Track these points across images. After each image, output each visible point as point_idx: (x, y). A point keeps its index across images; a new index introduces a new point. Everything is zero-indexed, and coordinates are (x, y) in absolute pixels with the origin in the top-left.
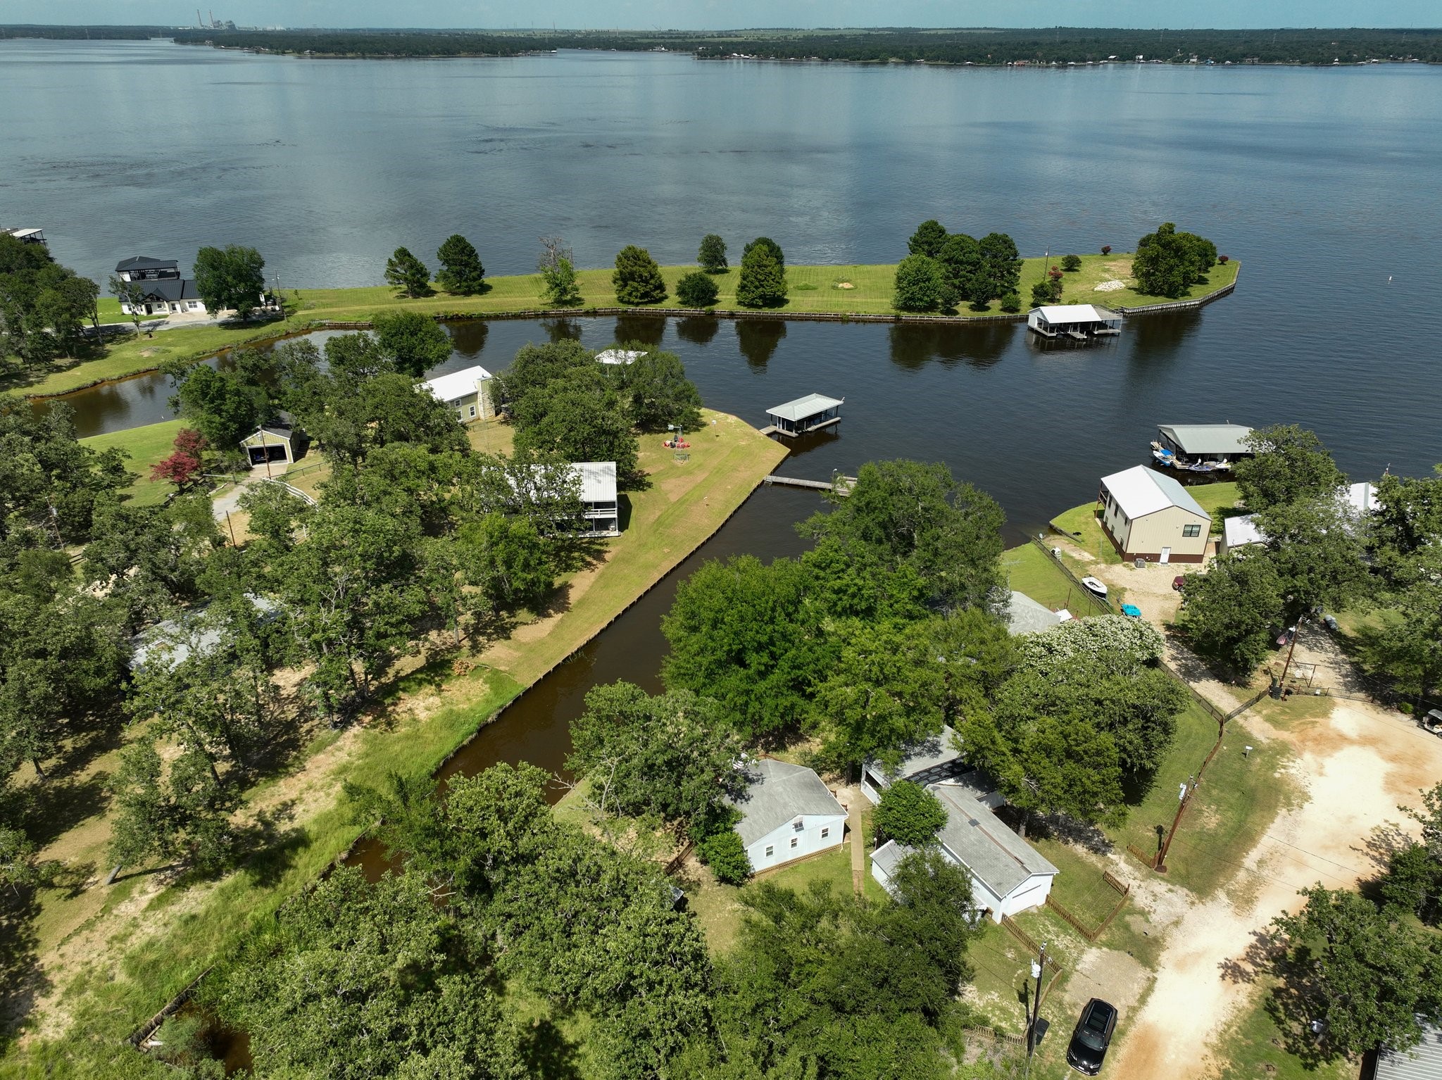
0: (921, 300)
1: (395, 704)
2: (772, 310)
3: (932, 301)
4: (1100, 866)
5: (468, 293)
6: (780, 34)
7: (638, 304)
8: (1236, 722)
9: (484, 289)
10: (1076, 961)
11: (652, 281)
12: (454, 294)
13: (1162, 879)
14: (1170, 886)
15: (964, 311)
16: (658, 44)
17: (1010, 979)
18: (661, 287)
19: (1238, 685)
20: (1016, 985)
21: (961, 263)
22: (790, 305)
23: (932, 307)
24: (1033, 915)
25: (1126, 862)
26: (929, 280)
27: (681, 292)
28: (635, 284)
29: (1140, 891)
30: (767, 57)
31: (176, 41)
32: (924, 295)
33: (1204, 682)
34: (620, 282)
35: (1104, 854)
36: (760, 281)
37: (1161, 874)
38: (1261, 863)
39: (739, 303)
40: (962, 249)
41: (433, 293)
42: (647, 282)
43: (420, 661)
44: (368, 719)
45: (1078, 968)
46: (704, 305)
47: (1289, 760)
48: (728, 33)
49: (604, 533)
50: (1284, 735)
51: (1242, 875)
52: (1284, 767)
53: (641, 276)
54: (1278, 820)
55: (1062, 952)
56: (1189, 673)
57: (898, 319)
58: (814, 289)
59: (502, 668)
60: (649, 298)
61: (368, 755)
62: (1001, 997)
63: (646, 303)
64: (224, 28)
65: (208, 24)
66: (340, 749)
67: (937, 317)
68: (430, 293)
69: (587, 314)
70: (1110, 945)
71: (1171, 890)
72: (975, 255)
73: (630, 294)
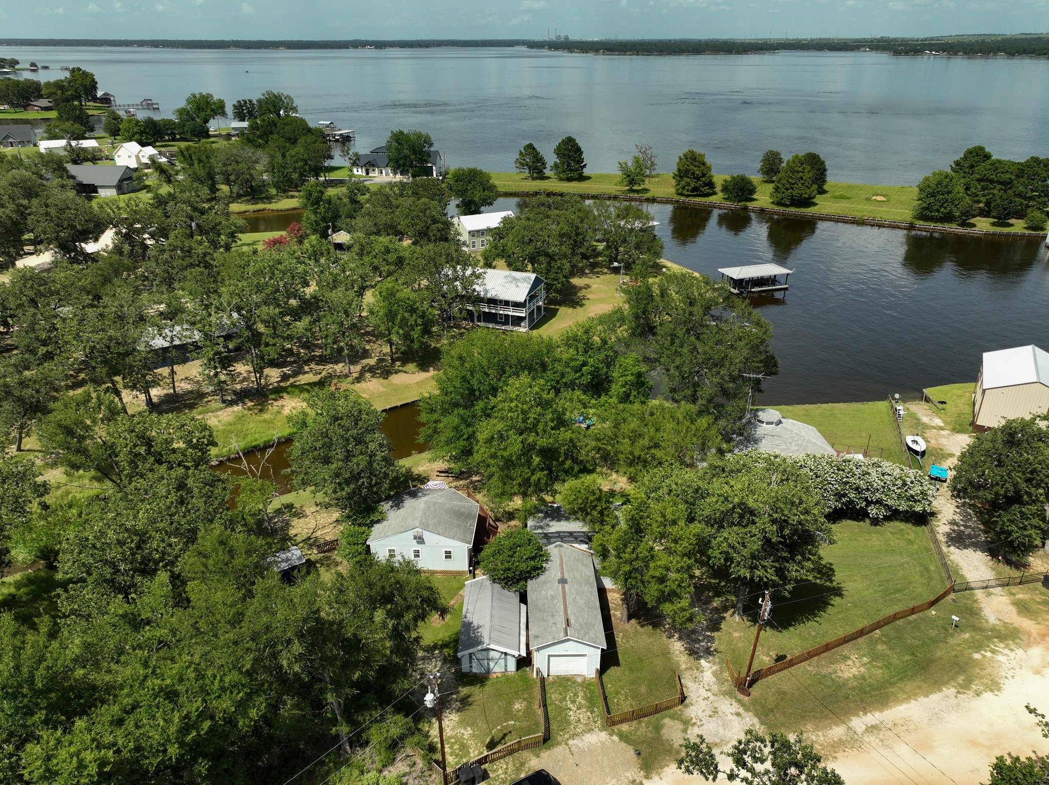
0: (938, 211)
1: (275, 400)
2: (797, 210)
3: (951, 212)
4: (683, 666)
5: (569, 180)
6: (979, 38)
7: (688, 196)
8: (973, 595)
9: (582, 178)
10: (573, 736)
11: (703, 179)
12: (561, 179)
13: (739, 702)
14: (741, 710)
15: (983, 225)
16: (865, 46)
17: (495, 727)
18: (711, 185)
19: (1009, 563)
20: (496, 731)
21: (992, 182)
22: (816, 207)
23: (948, 218)
24: (575, 682)
25: (715, 674)
26: (949, 193)
27: (725, 189)
28: (689, 180)
29: (703, 704)
30: (956, 53)
31: (528, 47)
32: (942, 206)
33: (969, 552)
34: (678, 178)
35: (698, 658)
36: (791, 184)
37: (741, 696)
38: (872, 729)
39: (773, 203)
40: (996, 169)
41: (548, 178)
42: (698, 179)
43: (317, 378)
44: (250, 404)
45: (571, 742)
46: (740, 201)
47: (1007, 646)
48: (932, 39)
49: (516, 328)
50: (1025, 623)
51: (837, 732)
52: (993, 652)
53: (693, 174)
54: (935, 697)
55: (568, 723)
56: (958, 539)
57: (911, 227)
58: (849, 198)
59: (364, 396)
60: (697, 192)
61: (231, 424)
62: (473, 736)
63: (695, 196)
64: (562, 39)
65: (553, 37)
66: (216, 417)
67: (953, 228)
68: (543, 177)
69: (648, 200)
70: (623, 737)
71: (738, 714)
72: (1008, 176)
73: (683, 188)
